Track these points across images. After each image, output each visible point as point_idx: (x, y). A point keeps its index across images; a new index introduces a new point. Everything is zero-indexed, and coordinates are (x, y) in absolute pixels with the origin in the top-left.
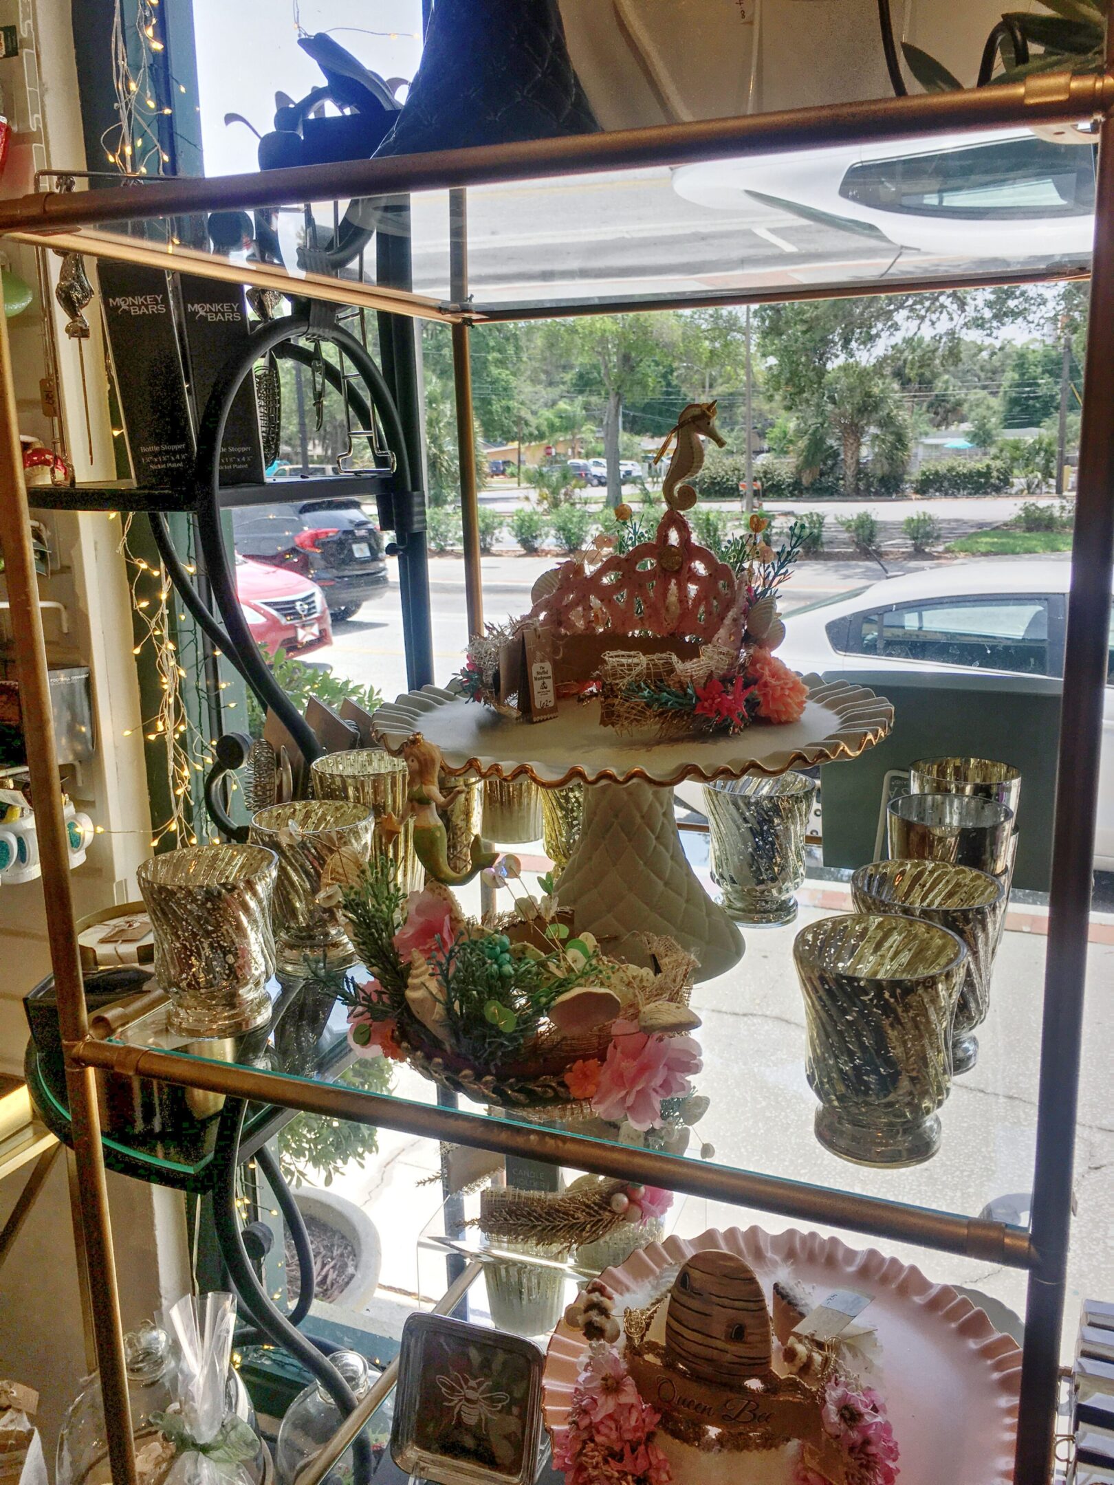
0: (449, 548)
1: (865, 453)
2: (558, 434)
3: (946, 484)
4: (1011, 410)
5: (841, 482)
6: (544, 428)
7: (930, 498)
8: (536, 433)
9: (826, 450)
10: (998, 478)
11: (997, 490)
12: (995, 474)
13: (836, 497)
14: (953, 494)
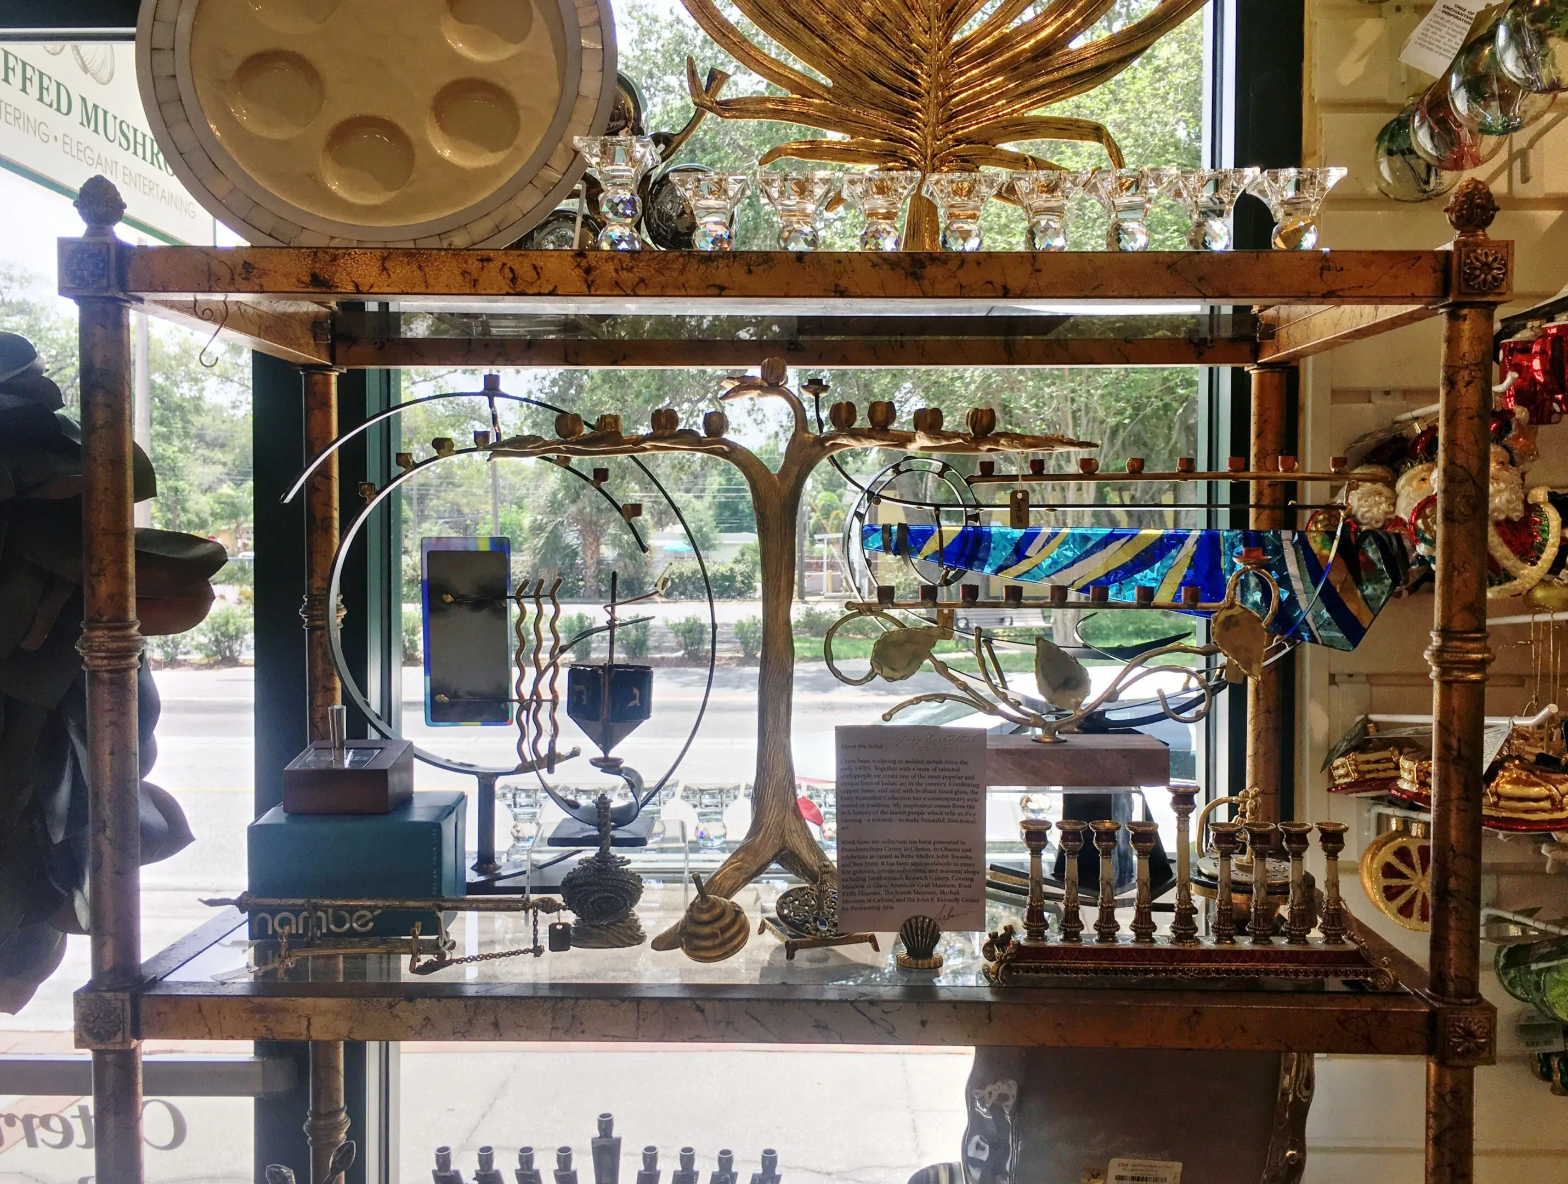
0: (180, 657)
1: (608, 553)
2: (219, 522)
3: (690, 587)
4: (721, 514)
5: (581, 583)
6: (206, 516)
7: (676, 602)
8: (196, 520)
9: (564, 549)
10: (743, 582)
11: (741, 594)
12: (739, 578)
13: (575, 599)
14: (698, 597)
